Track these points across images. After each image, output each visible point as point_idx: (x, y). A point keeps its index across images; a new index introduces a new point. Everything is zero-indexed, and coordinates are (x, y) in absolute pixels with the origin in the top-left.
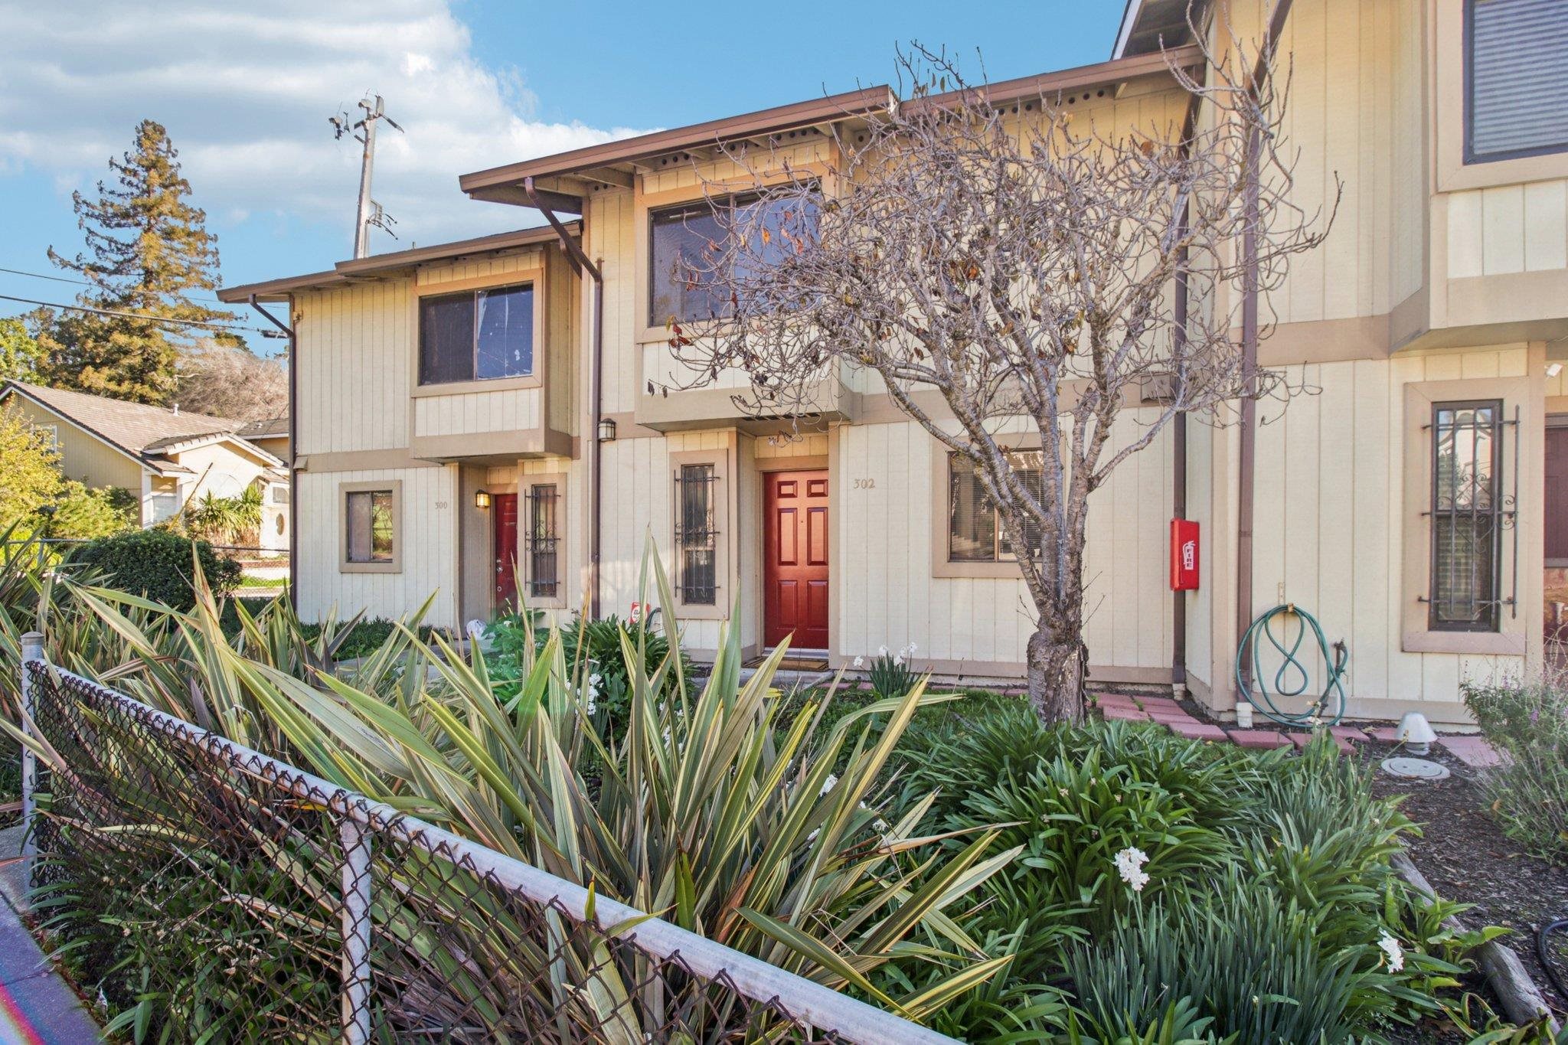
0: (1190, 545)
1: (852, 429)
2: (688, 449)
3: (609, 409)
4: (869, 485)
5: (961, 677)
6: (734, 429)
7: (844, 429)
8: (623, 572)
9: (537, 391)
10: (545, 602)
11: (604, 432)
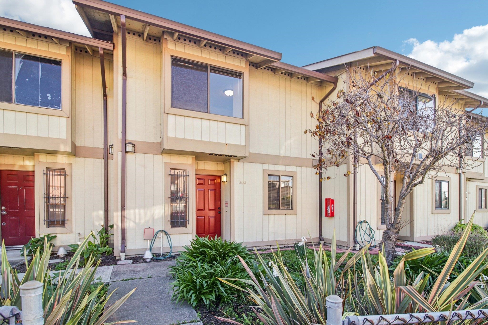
0: (333, 205)
1: (238, 163)
2: (173, 162)
3: (130, 137)
4: (244, 183)
5: (271, 246)
6: (194, 157)
7: (235, 163)
8: (140, 214)
9: (65, 119)
10: (56, 231)
11: (130, 148)
